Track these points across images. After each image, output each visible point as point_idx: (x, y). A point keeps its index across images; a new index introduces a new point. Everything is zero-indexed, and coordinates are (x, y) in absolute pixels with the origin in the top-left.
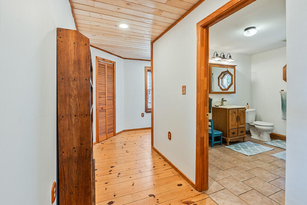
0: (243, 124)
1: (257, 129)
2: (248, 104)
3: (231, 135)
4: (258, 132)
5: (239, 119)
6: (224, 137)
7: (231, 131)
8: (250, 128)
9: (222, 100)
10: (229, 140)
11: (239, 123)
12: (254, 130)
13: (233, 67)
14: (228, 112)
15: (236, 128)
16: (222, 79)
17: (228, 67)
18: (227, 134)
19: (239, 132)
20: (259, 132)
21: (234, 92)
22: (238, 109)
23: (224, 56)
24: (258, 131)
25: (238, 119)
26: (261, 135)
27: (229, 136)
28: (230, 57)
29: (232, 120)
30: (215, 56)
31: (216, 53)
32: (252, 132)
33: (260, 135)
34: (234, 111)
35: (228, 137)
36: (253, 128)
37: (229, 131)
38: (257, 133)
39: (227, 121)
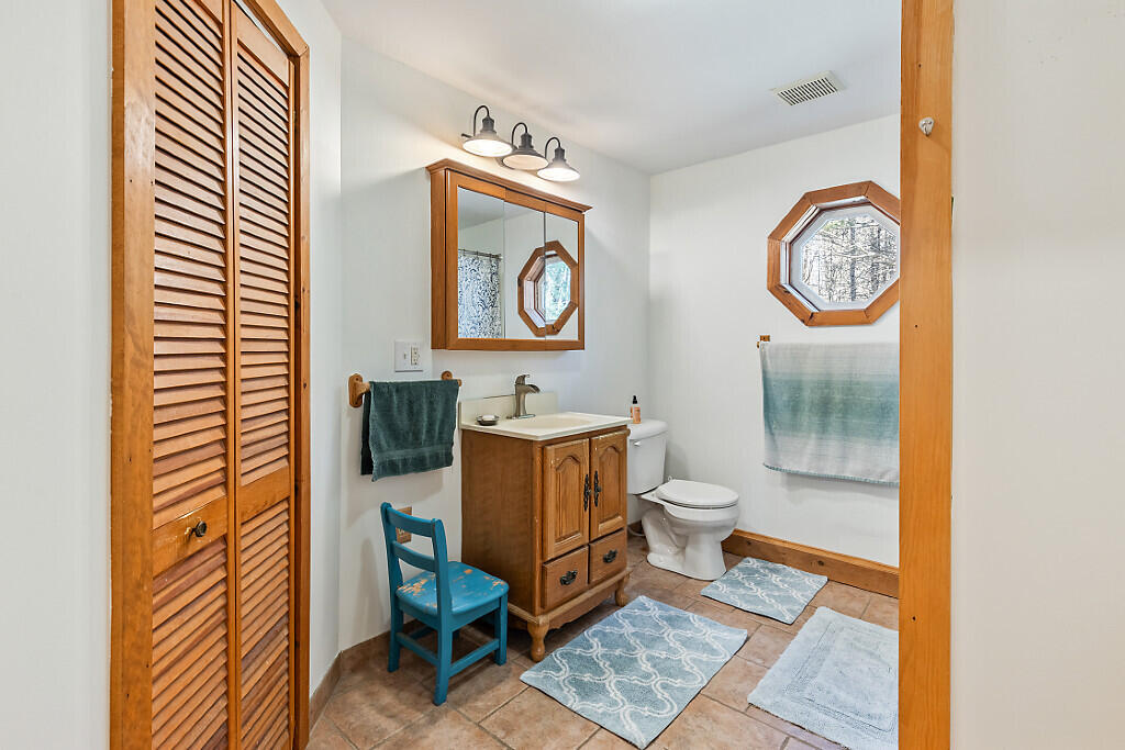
0: (617, 515)
1: (674, 523)
2: (635, 402)
3: (554, 592)
4: (676, 535)
5: (597, 490)
6: (517, 610)
7: (556, 571)
8: (643, 514)
9: (518, 384)
10: (543, 622)
11: (595, 510)
12: (659, 526)
13: (576, 211)
14: (538, 459)
15: (580, 544)
16: (536, 281)
17: (550, 207)
18: (532, 594)
19: (597, 559)
20: (683, 535)
21: (579, 345)
22: (590, 435)
23: (527, 138)
24: (678, 531)
25: (592, 491)
26: (688, 550)
27: (543, 605)
28: (560, 152)
29: (561, 505)
30: (480, 125)
31: (482, 114)
32: (651, 532)
33: (684, 548)
34: (569, 452)
35: (538, 609)
36: (657, 514)
37: (543, 570)
38: (673, 536)
39: (532, 516)
